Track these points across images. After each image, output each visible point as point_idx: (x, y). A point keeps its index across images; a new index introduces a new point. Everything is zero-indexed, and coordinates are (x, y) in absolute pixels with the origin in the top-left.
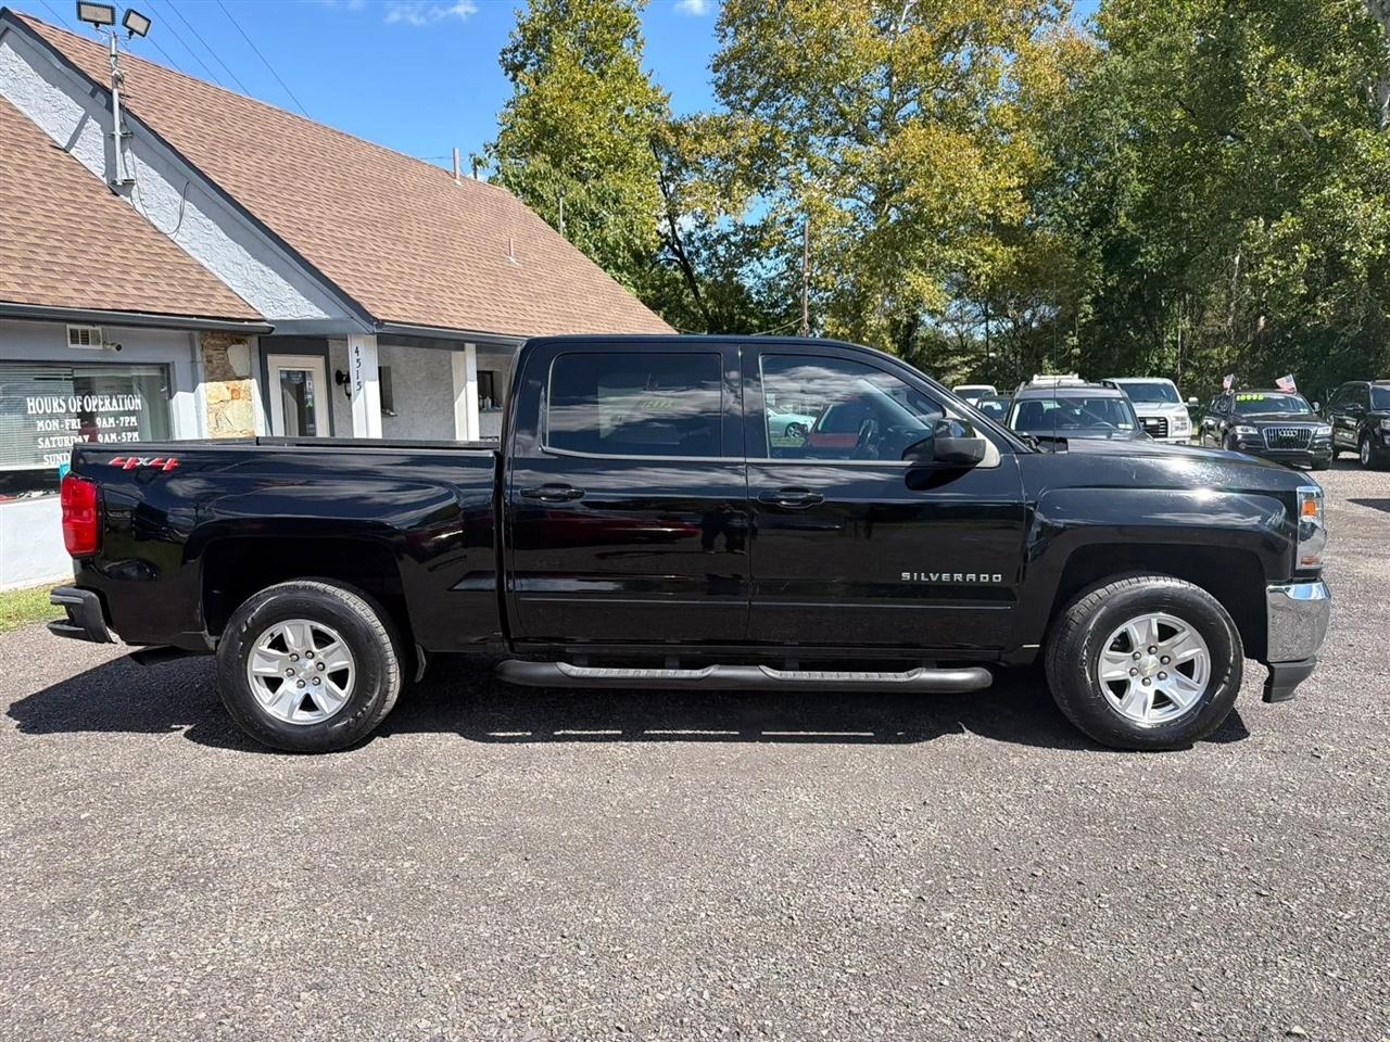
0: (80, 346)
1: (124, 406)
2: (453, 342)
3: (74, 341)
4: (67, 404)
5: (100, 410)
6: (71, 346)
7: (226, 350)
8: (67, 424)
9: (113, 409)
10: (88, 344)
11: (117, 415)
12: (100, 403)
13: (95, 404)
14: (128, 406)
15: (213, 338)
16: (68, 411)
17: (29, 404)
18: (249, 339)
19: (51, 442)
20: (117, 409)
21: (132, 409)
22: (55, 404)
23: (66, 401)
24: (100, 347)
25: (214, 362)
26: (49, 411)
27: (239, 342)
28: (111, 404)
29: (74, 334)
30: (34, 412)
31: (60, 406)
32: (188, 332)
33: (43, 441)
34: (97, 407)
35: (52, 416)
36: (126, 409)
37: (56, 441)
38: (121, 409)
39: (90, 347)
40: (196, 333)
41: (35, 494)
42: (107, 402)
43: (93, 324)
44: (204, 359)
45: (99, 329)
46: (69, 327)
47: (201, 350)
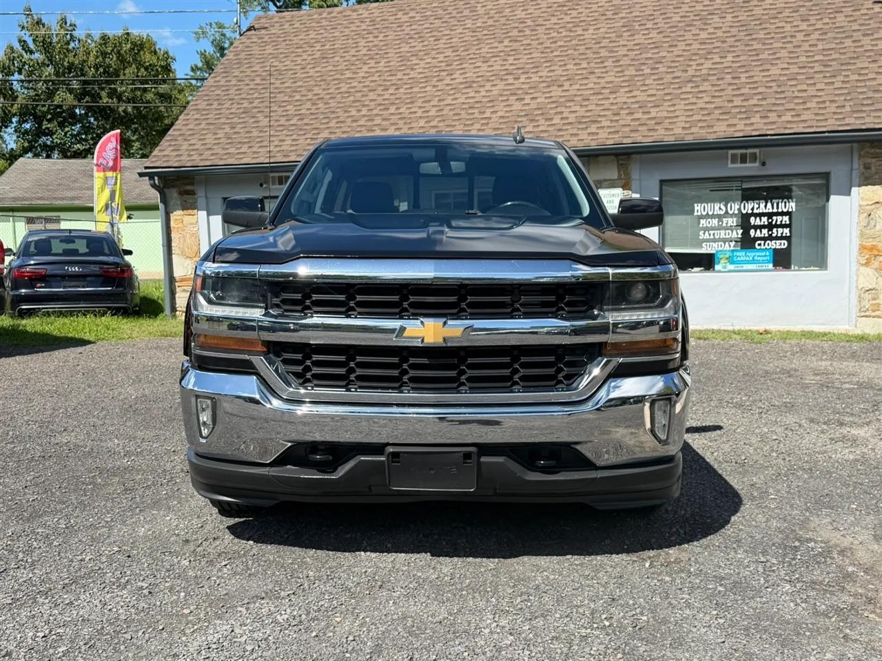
0: (739, 165)
1: (778, 208)
3: (734, 162)
4: (727, 208)
5: (755, 211)
6: (730, 165)
8: (725, 222)
9: (767, 211)
10: (746, 163)
11: (770, 215)
12: (756, 206)
13: (750, 207)
14: (782, 208)
15: (873, 147)
16: (727, 212)
17: (696, 208)
19: (710, 235)
20: (771, 211)
21: (785, 210)
22: (717, 208)
23: (726, 206)
24: (757, 164)
25: (873, 168)
26: (710, 213)
28: (766, 206)
29: (734, 156)
30: (699, 214)
31: (720, 209)
32: (850, 145)
33: (704, 234)
34: (753, 209)
35: (713, 216)
36: (780, 210)
37: (714, 234)
38: (775, 210)
39: (748, 165)
40: (855, 145)
41: (696, 269)
42: (762, 205)
43: (746, 147)
44: (862, 167)
45: (757, 151)
46: (731, 152)
47: (859, 159)
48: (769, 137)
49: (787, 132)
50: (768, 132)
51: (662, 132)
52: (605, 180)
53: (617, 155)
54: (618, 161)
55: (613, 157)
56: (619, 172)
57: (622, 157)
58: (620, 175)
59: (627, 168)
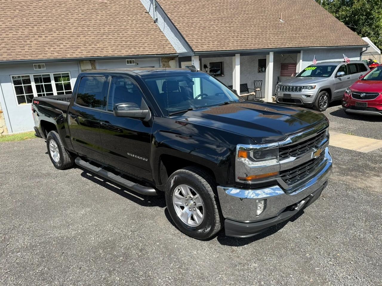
0: (130, 64)
2: (232, 54)
3: (128, 63)
6: (127, 64)
7: (169, 62)
15: (164, 59)
18: (175, 58)
24: (135, 64)
25: (166, 65)
27: (173, 59)
29: (128, 61)
32: (158, 58)
39: (132, 64)
40: (160, 58)
43: (132, 59)
44: (163, 65)
45: (134, 59)
46: (127, 60)
47: (162, 62)
48: (140, 56)
49: (145, 54)
50: (139, 54)
51: (105, 53)
52: (87, 69)
53: (90, 61)
54: (91, 63)
55: (89, 61)
56: (92, 66)
57: (92, 61)
58: (92, 68)
59: (95, 65)
